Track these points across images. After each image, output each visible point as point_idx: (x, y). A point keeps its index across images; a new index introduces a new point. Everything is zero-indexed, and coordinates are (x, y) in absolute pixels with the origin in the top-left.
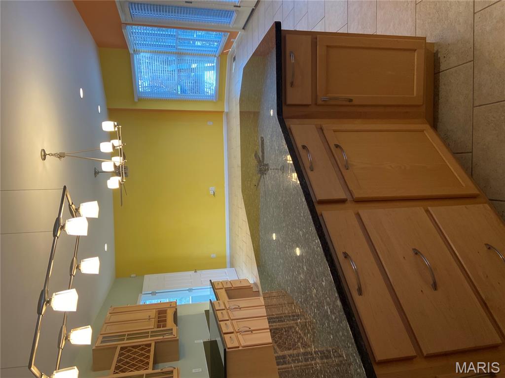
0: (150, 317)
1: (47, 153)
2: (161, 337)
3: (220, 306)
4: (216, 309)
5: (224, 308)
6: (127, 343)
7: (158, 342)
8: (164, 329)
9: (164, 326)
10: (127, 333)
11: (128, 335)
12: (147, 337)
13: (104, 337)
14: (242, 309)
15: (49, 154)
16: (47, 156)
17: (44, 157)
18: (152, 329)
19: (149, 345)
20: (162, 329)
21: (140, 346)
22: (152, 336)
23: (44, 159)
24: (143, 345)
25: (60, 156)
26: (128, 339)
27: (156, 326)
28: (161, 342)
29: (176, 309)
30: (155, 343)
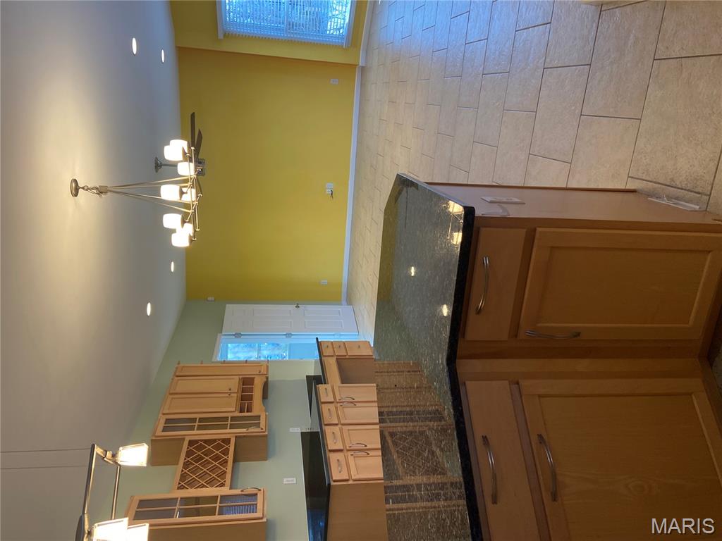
0: (230, 390)
1: (81, 185)
2: (244, 430)
3: (327, 395)
4: (322, 400)
5: (333, 400)
6: (197, 434)
7: (240, 437)
8: (249, 414)
9: (249, 410)
10: (198, 416)
11: (201, 420)
12: (224, 427)
13: (167, 421)
14: (358, 405)
15: (83, 188)
16: (81, 191)
17: (75, 192)
18: (231, 412)
19: (227, 441)
20: (246, 414)
21: (215, 441)
22: (232, 427)
23: (76, 195)
24: (219, 440)
25: (101, 191)
26: (200, 428)
27: (238, 408)
28: (244, 436)
29: (267, 378)
30: (236, 437)
